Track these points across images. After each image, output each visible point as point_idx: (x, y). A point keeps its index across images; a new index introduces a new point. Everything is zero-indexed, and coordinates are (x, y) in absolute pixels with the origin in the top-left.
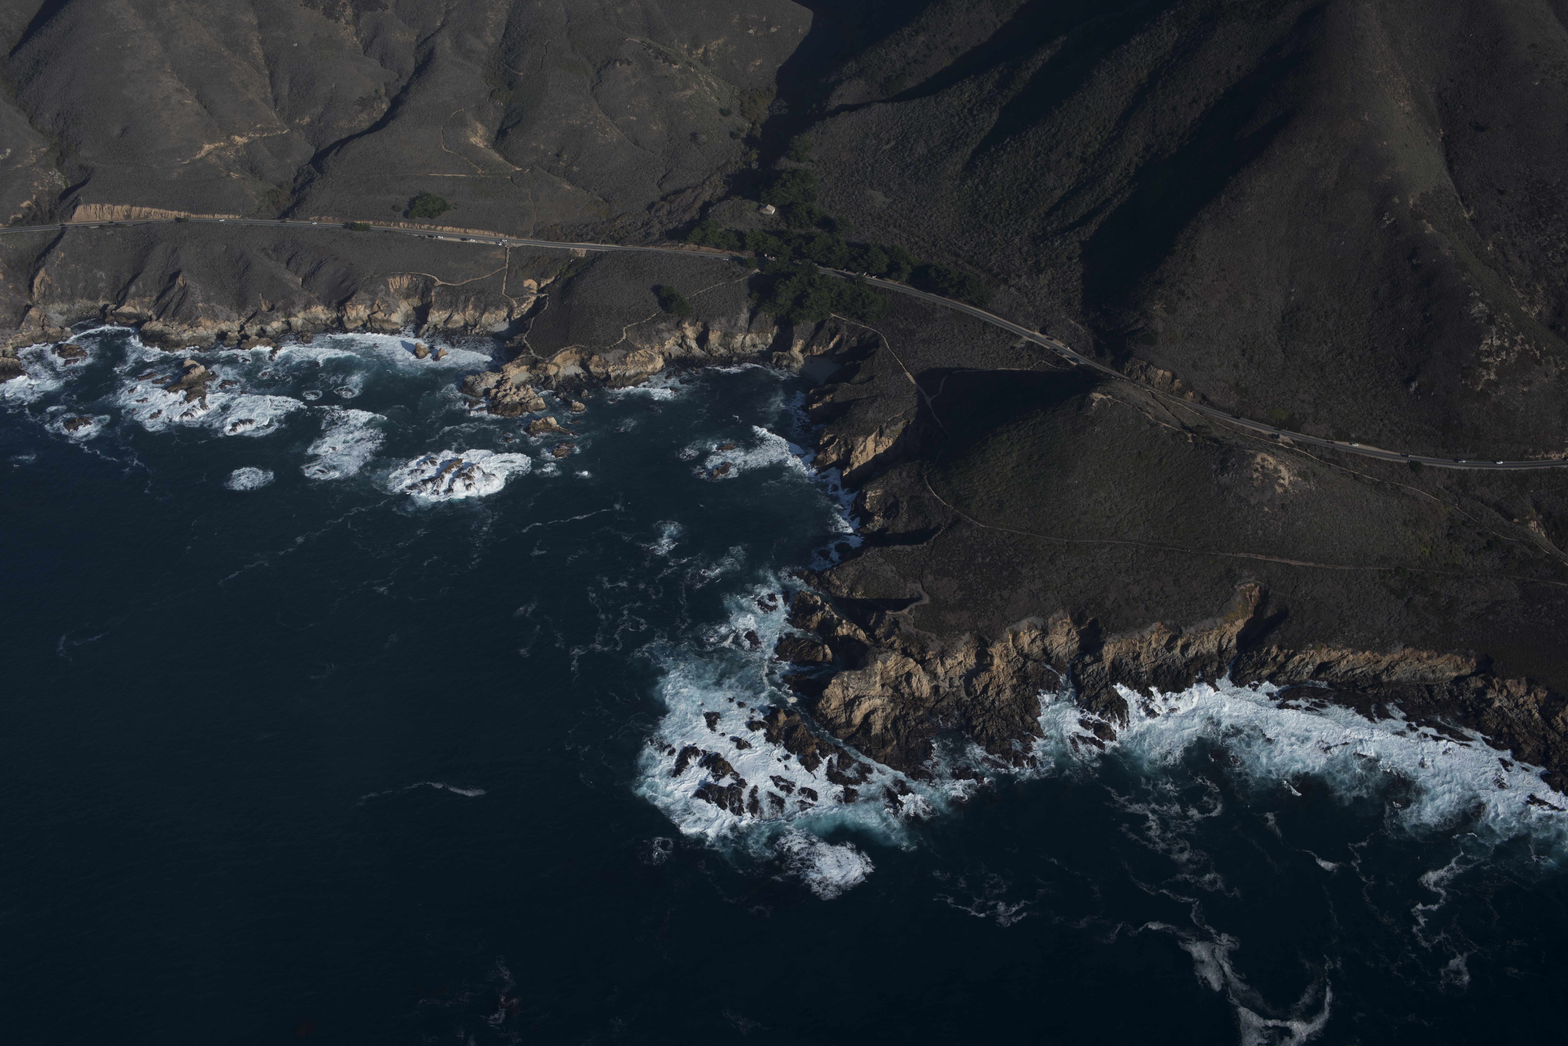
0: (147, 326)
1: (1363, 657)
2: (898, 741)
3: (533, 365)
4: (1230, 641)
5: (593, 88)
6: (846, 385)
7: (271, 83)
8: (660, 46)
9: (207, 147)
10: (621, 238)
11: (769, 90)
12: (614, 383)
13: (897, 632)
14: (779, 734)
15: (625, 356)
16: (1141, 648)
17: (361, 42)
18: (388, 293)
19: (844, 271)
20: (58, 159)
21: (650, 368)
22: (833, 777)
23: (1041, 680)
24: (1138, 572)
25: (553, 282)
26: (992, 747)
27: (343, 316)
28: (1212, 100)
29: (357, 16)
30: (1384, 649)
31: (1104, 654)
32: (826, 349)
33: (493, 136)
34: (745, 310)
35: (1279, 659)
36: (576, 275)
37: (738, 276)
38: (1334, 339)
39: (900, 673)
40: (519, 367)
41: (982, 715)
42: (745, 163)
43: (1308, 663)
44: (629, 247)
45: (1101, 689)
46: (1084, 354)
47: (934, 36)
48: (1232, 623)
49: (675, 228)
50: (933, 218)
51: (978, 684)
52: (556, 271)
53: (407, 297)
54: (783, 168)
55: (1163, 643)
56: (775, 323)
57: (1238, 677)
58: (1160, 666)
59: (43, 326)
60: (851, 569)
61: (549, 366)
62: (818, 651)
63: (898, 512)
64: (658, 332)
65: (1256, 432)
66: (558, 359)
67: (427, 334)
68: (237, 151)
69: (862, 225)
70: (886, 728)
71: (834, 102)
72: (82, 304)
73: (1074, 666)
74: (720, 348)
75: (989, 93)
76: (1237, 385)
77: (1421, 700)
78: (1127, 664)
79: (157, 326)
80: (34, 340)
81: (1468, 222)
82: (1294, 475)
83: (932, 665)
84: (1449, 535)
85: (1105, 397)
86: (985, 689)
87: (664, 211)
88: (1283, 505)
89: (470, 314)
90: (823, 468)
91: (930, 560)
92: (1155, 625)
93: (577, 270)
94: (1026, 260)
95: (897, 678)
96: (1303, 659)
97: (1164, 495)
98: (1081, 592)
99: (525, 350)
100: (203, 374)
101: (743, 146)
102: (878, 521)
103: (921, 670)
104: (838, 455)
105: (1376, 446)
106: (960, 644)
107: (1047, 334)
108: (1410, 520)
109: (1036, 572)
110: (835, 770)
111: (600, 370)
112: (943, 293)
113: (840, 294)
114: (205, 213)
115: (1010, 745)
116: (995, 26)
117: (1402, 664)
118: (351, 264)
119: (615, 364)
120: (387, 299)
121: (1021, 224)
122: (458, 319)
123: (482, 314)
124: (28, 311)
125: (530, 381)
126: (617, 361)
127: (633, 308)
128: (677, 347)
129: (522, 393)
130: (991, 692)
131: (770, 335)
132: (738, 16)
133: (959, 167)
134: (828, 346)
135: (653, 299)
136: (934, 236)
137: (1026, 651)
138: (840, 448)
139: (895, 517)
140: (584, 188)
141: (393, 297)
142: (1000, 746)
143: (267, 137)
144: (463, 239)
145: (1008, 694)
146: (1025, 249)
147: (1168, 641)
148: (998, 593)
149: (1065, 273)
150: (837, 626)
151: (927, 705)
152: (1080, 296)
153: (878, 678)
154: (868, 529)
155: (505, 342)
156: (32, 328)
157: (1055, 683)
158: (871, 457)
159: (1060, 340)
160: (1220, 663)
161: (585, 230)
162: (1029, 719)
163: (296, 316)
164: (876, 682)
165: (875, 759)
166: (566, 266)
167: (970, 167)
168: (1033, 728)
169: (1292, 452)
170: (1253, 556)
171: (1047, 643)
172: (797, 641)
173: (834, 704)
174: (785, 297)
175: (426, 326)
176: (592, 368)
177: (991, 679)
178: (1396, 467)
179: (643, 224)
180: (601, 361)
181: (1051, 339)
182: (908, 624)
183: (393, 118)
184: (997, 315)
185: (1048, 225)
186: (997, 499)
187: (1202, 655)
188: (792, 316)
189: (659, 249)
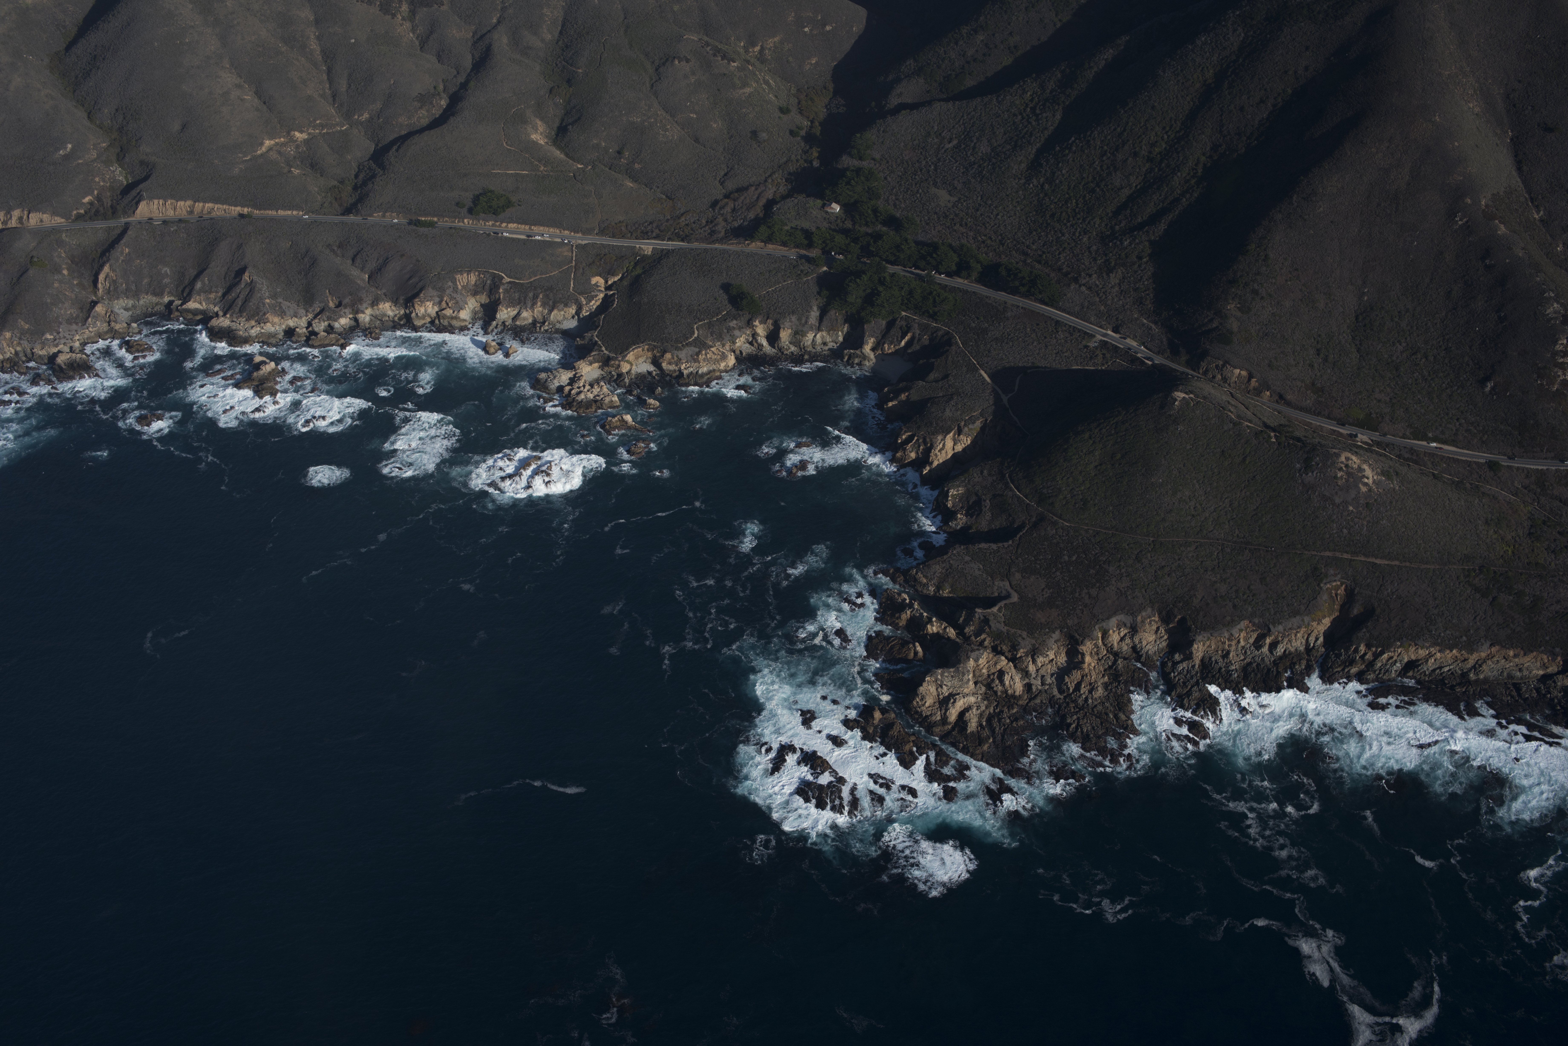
0: (214, 322)
1: (1450, 655)
2: (994, 739)
3: (606, 362)
4: (1317, 639)
5: (652, 85)
6: (921, 383)
7: (328, 79)
8: (717, 44)
9: (268, 143)
10: (687, 236)
11: (825, 88)
12: (687, 381)
13: (988, 630)
14: (875, 731)
15: (698, 354)
16: (1230, 646)
17: (417, 38)
18: (455, 290)
19: (913, 270)
20: (118, 154)
21: (722, 365)
22: (932, 775)
23: (1132, 678)
24: (1224, 570)
25: (620, 280)
26: (1088, 745)
27: (411, 313)
28: (1280, 100)
29: (413, 13)
30: (1471, 647)
31: (1194, 652)
32: (897, 347)
33: (553, 133)
34: (815, 308)
35: (1367, 657)
36: (644, 273)
37: (807, 274)
38: (1408, 339)
39: (993, 671)
40: (591, 364)
41: (1076, 713)
42: (806, 161)
43: (1396, 661)
44: (696, 245)
45: (1192, 687)
46: (1158, 353)
47: (994, 35)
48: (1319, 622)
49: (740, 226)
50: (999, 217)
51: (1071, 682)
52: (623, 268)
53: (475, 293)
54: (845, 166)
55: (1252, 641)
56: (846, 321)
57: (1327, 675)
58: (1250, 664)
59: (109, 322)
60: (938, 567)
61: (622, 363)
62: (909, 649)
63: (981, 510)
64: (729, 329)
65: (1335, 431)
66: (630, 356)
67: (496, 331)
68: (297, 147)
69: (927, 224)
70: (981, 725)
71: (894, 101)
72: (147, 300)
73: (1163, 664)
74: (791, 346)
75: (1051, 92)
76: (1313, 384)
77: (1509, 698)
78: (1216, 662)
79: (224, 322)
80: (101, 336)
81: (1538, 223)
82: (1378, 474)
83: (1023, 662)
84: (1530, 534)
85: (1187, 396)
86: (1078, 687)
87: (728, 209)
88: (1367, 504)
89: (538, 311)
90: (902, 465)
91: (1017, 559)
92: (1244, 624)
93: (644, 268)
94: (1095, 259)
95: (989, 676)
96: (1392, 658)
97: (1248, 493)
98: (1168, 590)
99: (596, 347)
100: (273, 370)
101: (803, 144)
102: (961, 520)
103: (1013, 668)
104: (917, 453)
105: (1454, 446)
106: (1051, 642)
107: (1120, 333)
108: (1492, 520)
109: (1123, 570)
110: (933, 767)
111: (672, 367)
112: (1014, 291)
113: (911, 293)
114: (269, 209)
115: (1105, 742)
116: (1055, 25)
117: (1489, 662)
118: (418, 261)
119: (687, 362)
120: (455, 295)
121: (1089, 223)
122: (527, 316)
123: (551, 311)
124: (94, 307)
125: (603, 378)
126: (690, 358)
127: (703, 305)
128: (747, 345)
129: (596, 390)
130: (1084, 690)
131: (840, 333)
132: (793, 14)
133: (1023, 166)
134: (899, 344)
135: (723, 297)
136: (1001, 235)
137: (1115, 649)
138: (919, 446)
139: (978, 515)
140: (646, 185)
141: (461, 294)
142: (1096, 744)
143: (327, 133)
144: (528, 236)
145: (1100, 692)
146: (1094, 248)
147: (1256, 639)
148: (1085, 591)
149: (1136, 272)
150: (927, 623)
151: (1020, 702)
152: (1151, 295)
153: (971, 676)
154: (951, 527)
155: (575, 339)
156: (98, 324)
157: (1146, 681)
158: (949, 456)
159: (1133, 339)
160: (1308, 661)
161: (649, 228)
162: (1123, 717)
163: (363, 312)
164: (969, 680)
165: (972, 756)
166: (632, 263)
167: (1034, 166)
168: (1127, 725)
169: (1372, 451)
170: (1338, 554)
171: (1137, 641)
172: (888, 638)
173: (929, 702)
174: (855, 295)
175: (494, 323)
176: (664, 365)
177: (1083, 677)
178: (1474, 466)
179: (707, 222)
180: (673, 358)
181: (1125, 338)
182: (999, 622)
183: (453, 114)
184: (1068, 314)
185: (1116, 224)
186: (1081, 497)
187: (1290, 653)
188: (863, 314)
189: (725, 247)
